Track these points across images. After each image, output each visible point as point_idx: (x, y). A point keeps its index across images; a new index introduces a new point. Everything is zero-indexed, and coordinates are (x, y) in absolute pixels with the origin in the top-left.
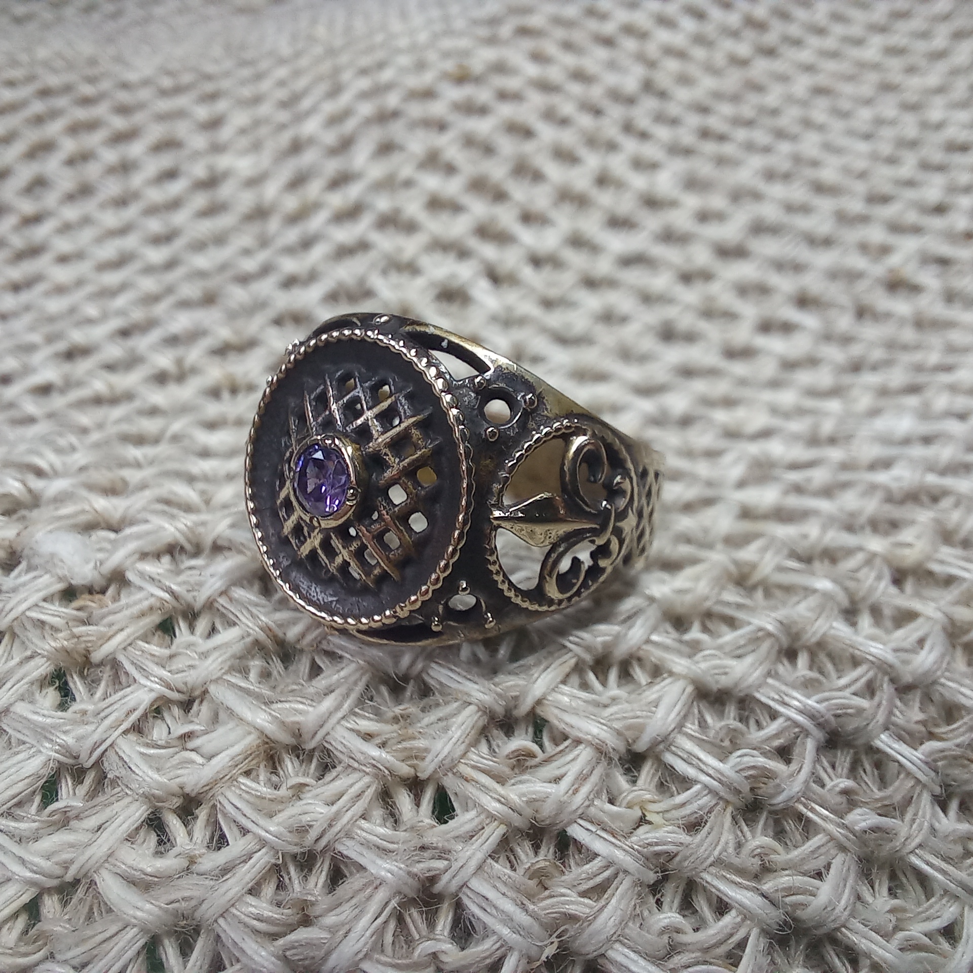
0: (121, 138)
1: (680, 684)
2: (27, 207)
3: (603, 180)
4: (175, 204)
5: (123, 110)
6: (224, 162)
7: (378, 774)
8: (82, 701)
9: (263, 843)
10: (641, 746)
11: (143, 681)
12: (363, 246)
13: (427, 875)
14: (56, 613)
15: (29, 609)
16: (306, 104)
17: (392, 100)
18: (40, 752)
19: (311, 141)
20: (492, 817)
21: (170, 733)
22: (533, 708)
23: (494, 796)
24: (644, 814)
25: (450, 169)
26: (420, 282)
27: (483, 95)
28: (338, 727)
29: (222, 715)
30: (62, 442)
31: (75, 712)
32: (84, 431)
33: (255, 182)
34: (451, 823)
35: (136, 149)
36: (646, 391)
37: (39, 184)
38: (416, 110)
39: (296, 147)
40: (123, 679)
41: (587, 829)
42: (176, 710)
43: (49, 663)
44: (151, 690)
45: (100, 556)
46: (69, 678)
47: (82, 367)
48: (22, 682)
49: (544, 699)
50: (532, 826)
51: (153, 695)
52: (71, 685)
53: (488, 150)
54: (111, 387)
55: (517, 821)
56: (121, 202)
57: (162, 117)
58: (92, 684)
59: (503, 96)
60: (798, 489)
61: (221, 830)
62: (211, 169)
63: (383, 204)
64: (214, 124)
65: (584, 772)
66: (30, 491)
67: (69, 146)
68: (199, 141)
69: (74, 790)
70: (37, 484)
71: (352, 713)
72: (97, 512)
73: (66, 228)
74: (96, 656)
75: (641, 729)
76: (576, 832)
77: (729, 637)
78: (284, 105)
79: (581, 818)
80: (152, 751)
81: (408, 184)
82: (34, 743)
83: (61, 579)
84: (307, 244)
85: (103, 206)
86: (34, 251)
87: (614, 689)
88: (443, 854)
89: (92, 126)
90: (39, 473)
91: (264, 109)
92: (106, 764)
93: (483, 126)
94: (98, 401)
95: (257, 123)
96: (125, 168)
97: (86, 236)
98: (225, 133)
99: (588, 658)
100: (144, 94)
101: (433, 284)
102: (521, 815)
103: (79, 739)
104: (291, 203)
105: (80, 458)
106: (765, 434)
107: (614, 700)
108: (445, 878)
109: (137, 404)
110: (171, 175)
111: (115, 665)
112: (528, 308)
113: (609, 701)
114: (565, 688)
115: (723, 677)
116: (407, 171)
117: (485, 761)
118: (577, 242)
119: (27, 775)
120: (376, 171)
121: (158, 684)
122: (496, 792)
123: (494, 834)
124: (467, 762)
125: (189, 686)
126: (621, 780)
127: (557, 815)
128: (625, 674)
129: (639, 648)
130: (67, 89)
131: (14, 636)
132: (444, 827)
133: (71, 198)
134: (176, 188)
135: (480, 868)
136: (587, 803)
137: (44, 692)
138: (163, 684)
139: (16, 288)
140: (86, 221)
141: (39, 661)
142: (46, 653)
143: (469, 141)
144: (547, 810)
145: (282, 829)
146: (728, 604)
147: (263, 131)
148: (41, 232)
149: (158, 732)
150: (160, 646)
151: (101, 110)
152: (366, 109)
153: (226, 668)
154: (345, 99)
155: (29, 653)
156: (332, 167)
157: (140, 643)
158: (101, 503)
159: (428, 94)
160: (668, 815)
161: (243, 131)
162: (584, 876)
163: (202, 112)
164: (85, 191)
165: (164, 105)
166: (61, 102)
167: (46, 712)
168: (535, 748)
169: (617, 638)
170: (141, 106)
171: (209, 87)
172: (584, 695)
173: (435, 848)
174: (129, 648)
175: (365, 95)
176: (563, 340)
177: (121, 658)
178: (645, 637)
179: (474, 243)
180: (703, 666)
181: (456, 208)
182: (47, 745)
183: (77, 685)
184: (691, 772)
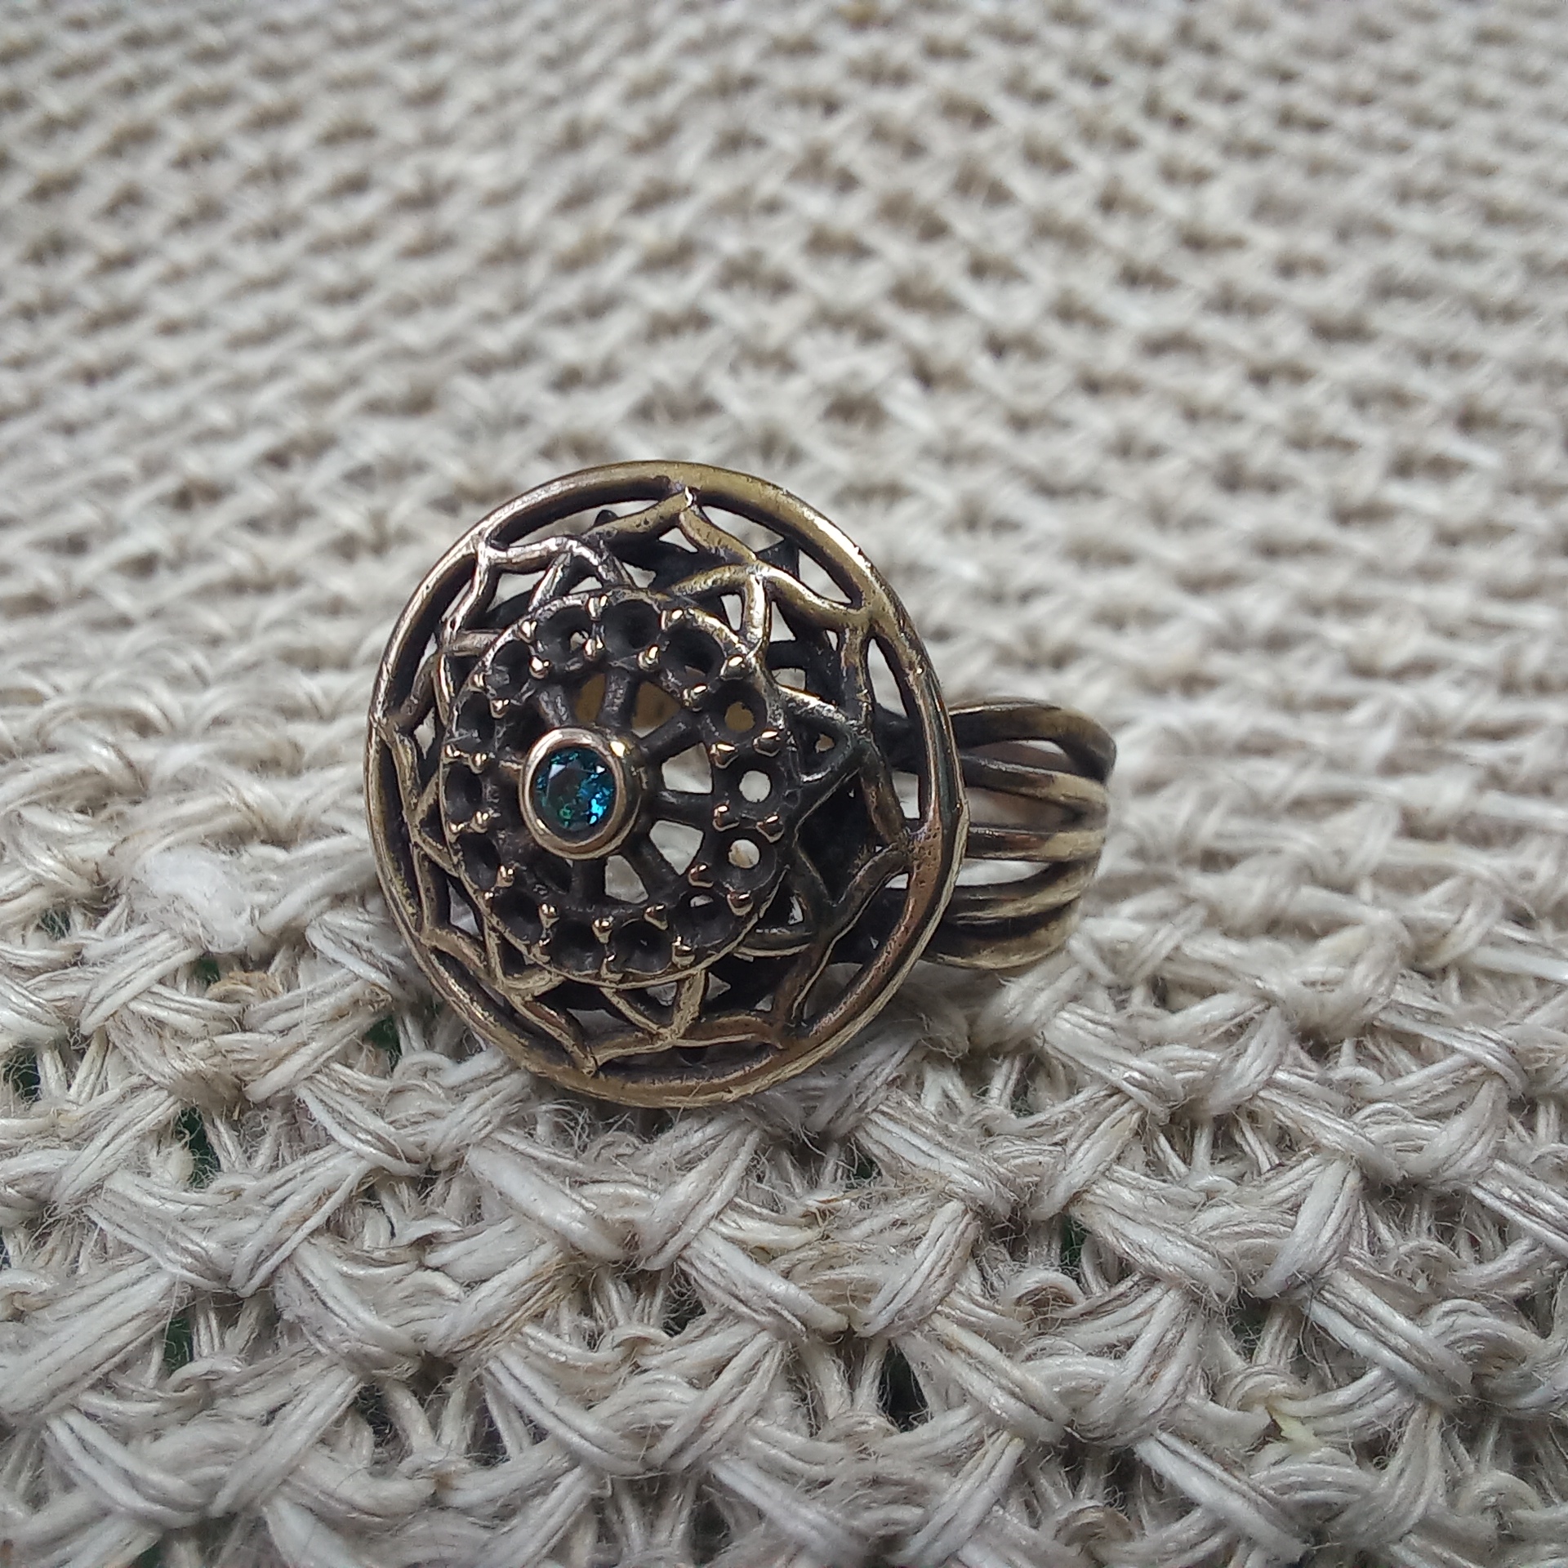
0: (268, 121)
1: (1336, 1170)
2: (110, 240)
3: (1109, 203)
4: (364, 236)
5: (273, 72)
6: (448, 163)
7: (782, 1332)
8: (232, 1171)
9: (576, 1459)
10: (1268, 1287)
11: (344, 1138)
12: (698, 320)
13: (882, 1532)
14: (184, 1007)
15: (135, 998)
16: (590, 62)
17: (743, 58)
18: (159, 1268)
19: (601, 128)
20: (998, 1424)
21: (393, 1234)
22: (1066, 1208)
23: (1004, 1382)
24: (1274, 1421)
25: (847, 182)
26: (797, 385)
27: (902, 50)
28: (707, 1235)
29: (489, 1205)
30: (181, 664)
31: (221, 1192)
32: (215, 641)
33: (501, 198)
34: (922, 1432)
35: (296, 140)
36: (1198, 584)
37: (130, 200)
38: (785, 75)
39: (574, 139)
40: (307, 1132)
41: (1175, 1452)
42: (404, 1192)
43: (172, 1099)
44: (360, 1156)
45: (261, 898)
46: (207, 1126)
47: (210, 523)
48: (124, 1137)
49: (1086, 1191)
50: (1069, 1438)
51: (363, 1166)
52: (212, 1137)
53: (913, 149)
54: (261, 565)
55: (1045, 1431)
56: (271, 232)
57: (341, 85)
58: (249, 1140)
59: (935, 51)
60: (1496, 779)
61: (492, 1423)
62: (425, 174)
63: (731, 242)
64: (430, 96)
65: (1167, 1340)
66: (130, 765)
67: (180, 134)
68: (404, 127)
69: (222, 1339)
70: (142, 752)
71: (731, 1205)
72: (248, 807)
73: (176, 276)
74: (259, 1090)
75: (1267, 1257)
76: (1157, 1455)
77: (1416, 1076)
78: (551, 64)
79: (1163, 1428)
80: (360, 1272)
81: (772, 207)
82: (148, 1250)
83: (189, 942)
84: (596, 309)
85: (239, 239)
86: (122, 315)
87: (1207, 1175)
88: (913, 1494)
89: (220, 99)
90: (144, 727)
91: (518, 71)
92: (279, 1294)
93: (902, 105)
94: (237, 587)
95: (503, 97)
96: (277, 172)
97: (211, 288)
98: (450, 114)
99: (1161, 1112)
100: (307, 44)
101: (820, 389)
102: (1051, 1420)
103: (231, 1245)
104: (567, 235)
105: (216, 700)
106: (1421, 668)
107: (1210, 1196)
108: (915, 1544)
109: (305, 593)
110: (356, 185)
111: (291, 1108)
112: (988, 432)
113: (1199, 1198)
114: (1121, 1171)
115: (1414, 1155)
116: (770, 185)
117: (983, 1312)
118: (1067, 311)
119: (135, 1313)
120: (718, 183)
121: (372, 1146)
122: (1006, 1375)
123: (1003, 1454)
124: (947, 1310)
125: (429, 1149)
126: (1228, 1349)
127: (1119, 1421)
128: (1225, 1143)
129: (1255, 1095)
130: (175, 34)
131: (107, 1045)
132: (907, 1437)
133: (183, 224)
134: (365, 208)
135: (980, 1525)
136: (1176, 1402)
137: (164, 1152)
138: (382, 1146)
139: (90, 377)
140: (212, 263)
141: (151, 1095)
142: (167, 1082)
143: (879, 132)
144: (1100, 1411)
145: (608, 1432)
146: (1408, 1010)
147: (517, 108)
148: (133, 283)
149: (372, 1235)
150: (371, 1071)
151: (234, 72)
152: (697, 72)
153: (496, 1121)
154: (659, 54)
155: (135, 1080)
156: (639, 173)
157: (337, 1067)
158: (257, 792)
159: (804, 48)
160: (1321, 1425)
161: (480, 110)
162: (1171, 1545)
163: (409, 77)
164: (208, 212)
165: (342, 64)
166: (166, 57)
167: (167, 1193)
168: (1068, 1284)
169: (1215, 1075)
170: (303, 65)
171: (420, 32)
172: (1156, 1184)
173: (898, 1483)
174: (318, 1076)
175: (694, 48)
176: (1047, 489)
177: (303, 1093)
178: (1264, 1077)
179: (888, 314)
180: (1376, 1133)
181: (858, 251)
182: (171, 1254)
183: (223, 1138)
184: (1361, 1342)
